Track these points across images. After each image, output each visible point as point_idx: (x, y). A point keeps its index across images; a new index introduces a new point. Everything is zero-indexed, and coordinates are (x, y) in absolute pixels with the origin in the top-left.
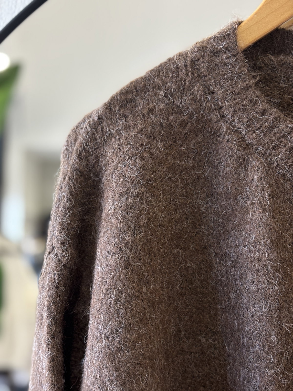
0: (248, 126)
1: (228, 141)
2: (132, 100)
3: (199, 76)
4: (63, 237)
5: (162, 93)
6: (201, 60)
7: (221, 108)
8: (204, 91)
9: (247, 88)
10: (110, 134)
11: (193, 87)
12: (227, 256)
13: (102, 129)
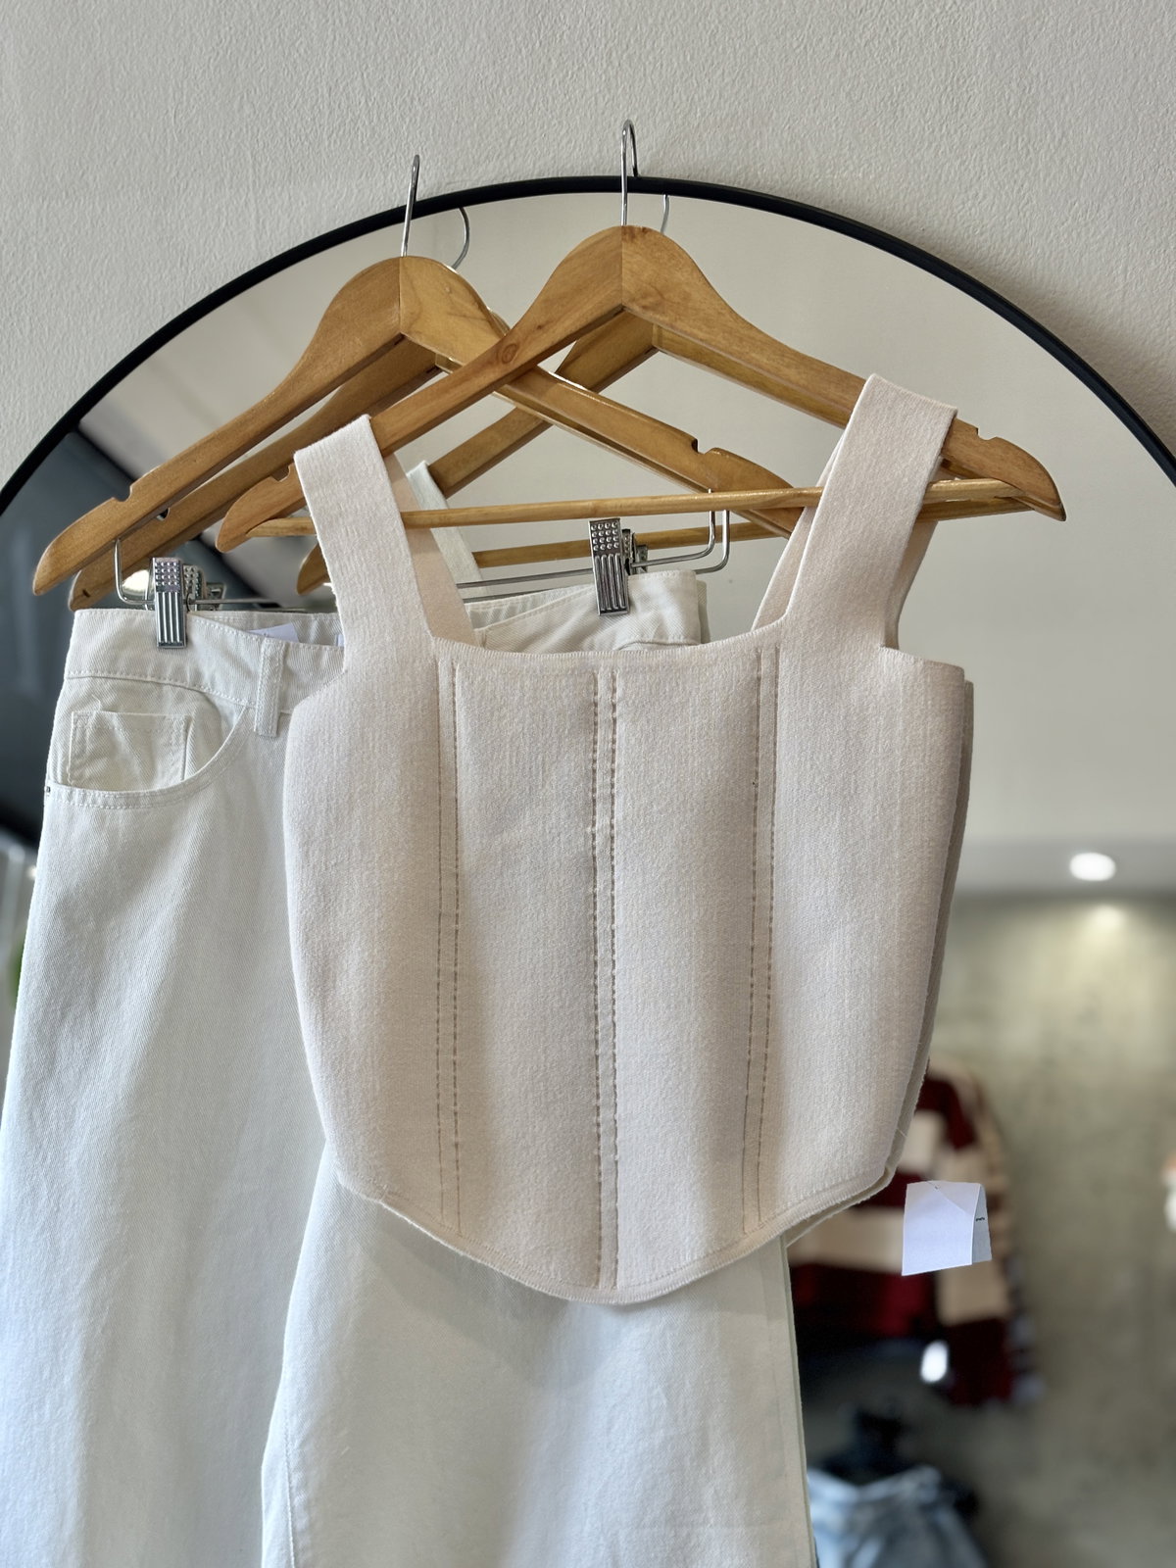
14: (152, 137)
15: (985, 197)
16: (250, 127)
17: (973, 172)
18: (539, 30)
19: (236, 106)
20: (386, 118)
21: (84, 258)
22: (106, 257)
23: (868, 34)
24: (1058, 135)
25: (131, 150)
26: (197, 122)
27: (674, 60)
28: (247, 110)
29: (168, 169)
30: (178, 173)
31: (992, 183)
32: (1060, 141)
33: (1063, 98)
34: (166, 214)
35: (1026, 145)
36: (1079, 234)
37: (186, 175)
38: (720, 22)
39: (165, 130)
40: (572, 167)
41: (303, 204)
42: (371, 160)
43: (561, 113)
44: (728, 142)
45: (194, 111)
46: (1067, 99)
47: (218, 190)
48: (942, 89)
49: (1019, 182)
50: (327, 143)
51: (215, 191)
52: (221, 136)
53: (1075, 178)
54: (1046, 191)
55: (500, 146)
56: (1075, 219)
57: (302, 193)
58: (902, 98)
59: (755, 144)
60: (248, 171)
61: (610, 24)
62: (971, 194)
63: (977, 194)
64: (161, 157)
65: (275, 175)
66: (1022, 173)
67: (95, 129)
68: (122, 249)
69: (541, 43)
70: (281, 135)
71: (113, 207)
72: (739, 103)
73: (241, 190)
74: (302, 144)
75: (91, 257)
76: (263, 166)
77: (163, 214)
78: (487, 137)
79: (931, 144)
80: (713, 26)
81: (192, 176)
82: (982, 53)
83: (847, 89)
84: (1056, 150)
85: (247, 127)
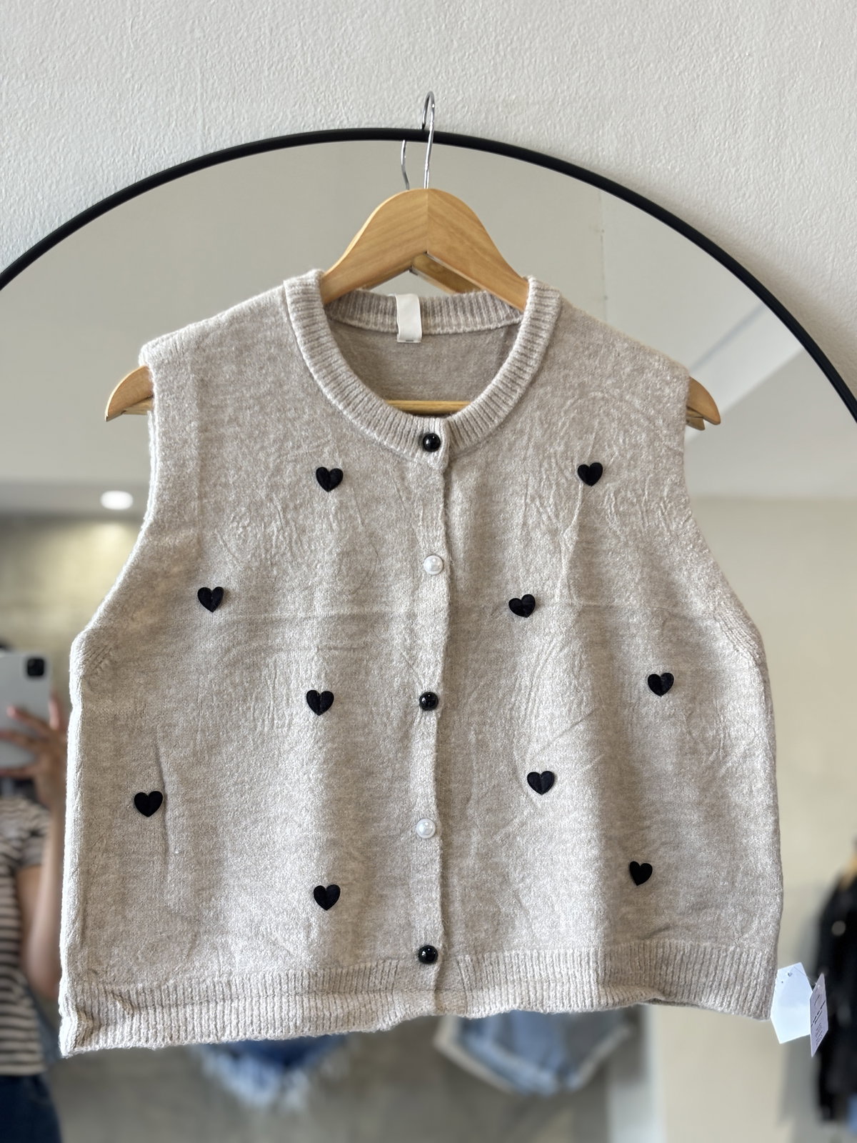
14: (110, 42)
15: (750, 197)
16: (200, 48)
17: (743, 178)
18: (446, 16)
19: (188, 28)
20: (318, 62)
21: (42, 134)
22: (63, 136)
23: (681, 67)
24: (798, 162)
25: (89, 48)
26: (152, 35)
27: (545, 58)
28: (198, 34)
29: (123, 70)
30: (133, 76)
31: (755, 188)
32: (799, 165)
33: (803, 136)
34: (120, 109)
35: (778, 165)
36: (807, 232)
37: (140, 78)
38: (580, 37)
39: (122, 37)
40: (464, 127)
41: (244, 119)
42: (304, 94)
43: (459, 83)
44: (579, 129)
45: (150, 25)
46: (806, 137)
47: (169, 95)
48: (727, 115)
49: (772, 190)
50: (266, 73)
51: (167, 96)
52: (173, 51)
53: (807, 193)
54: (788, 199)
55: (410, 100)
56: (804, 221)
57: (243, 111)
58: (701, 117)
59: (598, 132)
60: (196, 84)
61: (499, 23)
62: (741, 193)
63: (745, 194)
64: (118, 58)
65: (221, 93)
66: (774, 184)
67: (56, 23)
68: (79, 131)
69: (446, 26)
70: (228, 59)
71: (71, 94)
72: (590, 100)
73: (190, 99)
74: (246, 70)
75: (49, 134)
76: (211, 81)
77: (118, 107)
78: (400, 91)
79: (717, 154)
80: (574, 39)
81: (146, 79)
82: (755, 95)
83: (665, 103)
84: (797, 171)
85: (197, 47)
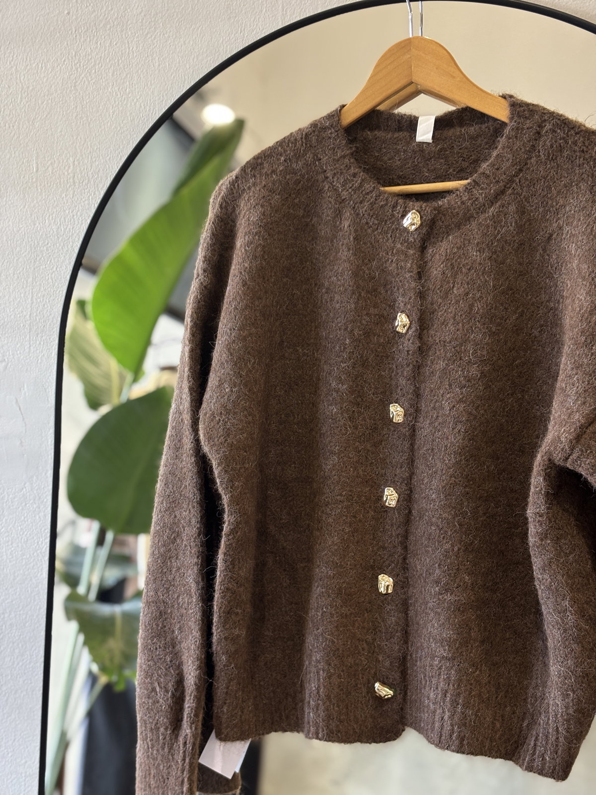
0: (343, 186)
1: (329, 197)
2: (261, 164)
3: (311, 146)
4: (205, 266)
5: (283, 158)
6: (313, 134)
7: (326, 171)
8: (313, 158)
9: (344, 157)
10: (244, 189)
11: (306, 154)
12: (323, 285)
13: (238, 186)
